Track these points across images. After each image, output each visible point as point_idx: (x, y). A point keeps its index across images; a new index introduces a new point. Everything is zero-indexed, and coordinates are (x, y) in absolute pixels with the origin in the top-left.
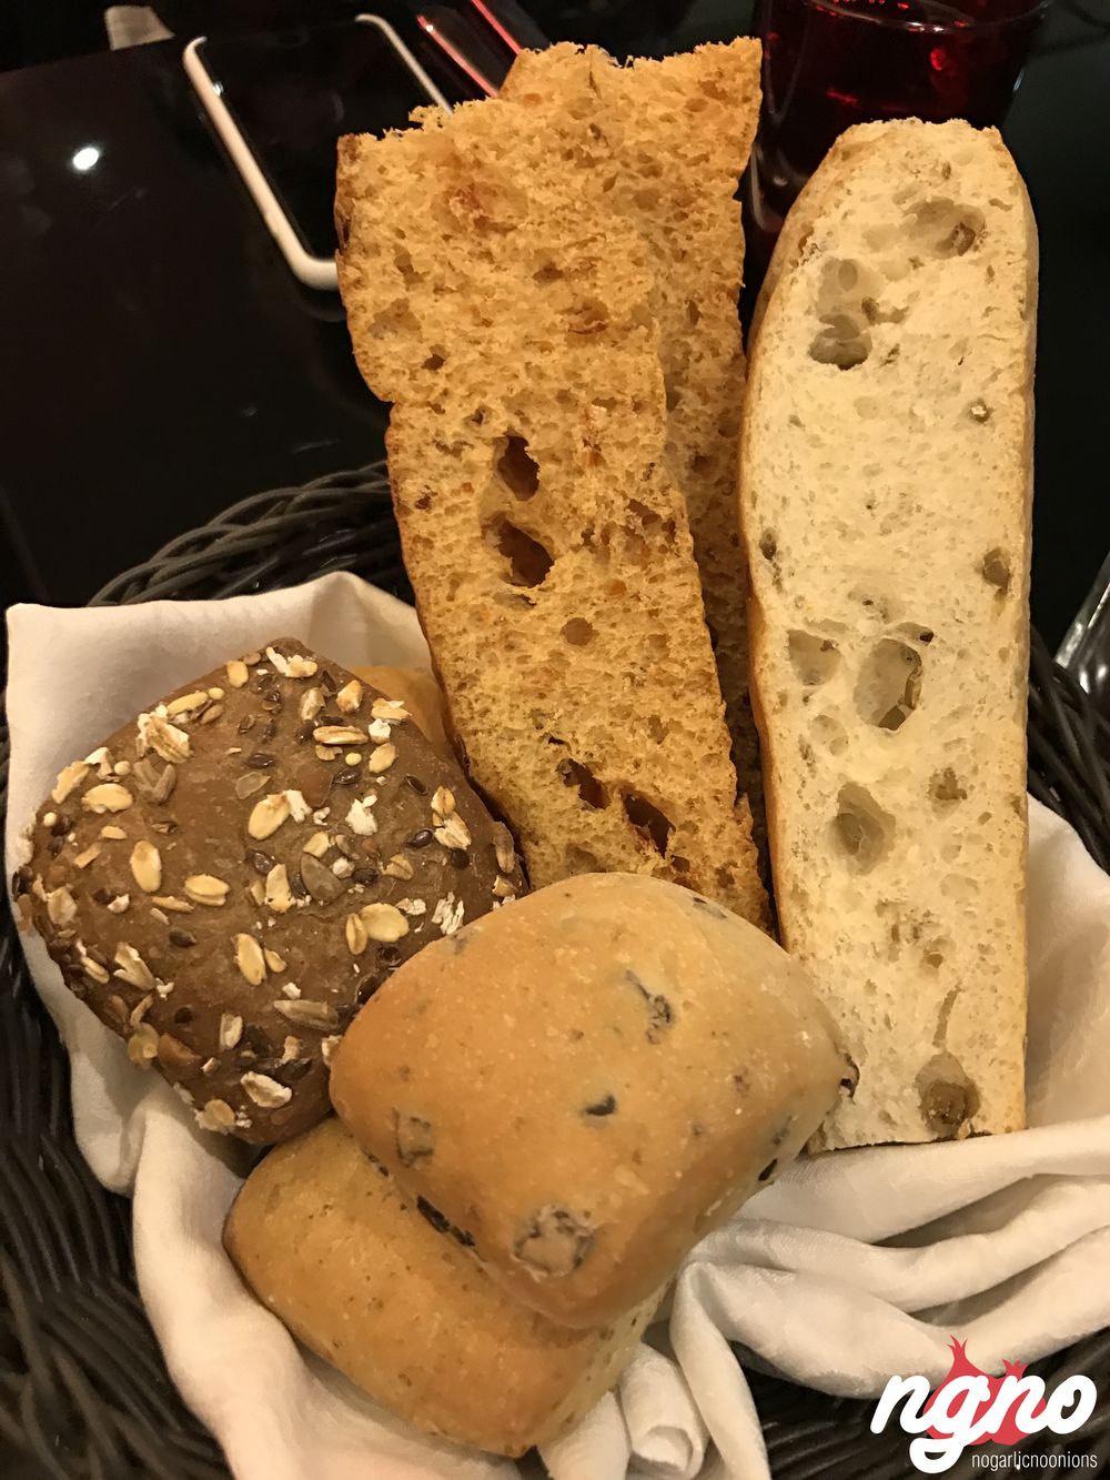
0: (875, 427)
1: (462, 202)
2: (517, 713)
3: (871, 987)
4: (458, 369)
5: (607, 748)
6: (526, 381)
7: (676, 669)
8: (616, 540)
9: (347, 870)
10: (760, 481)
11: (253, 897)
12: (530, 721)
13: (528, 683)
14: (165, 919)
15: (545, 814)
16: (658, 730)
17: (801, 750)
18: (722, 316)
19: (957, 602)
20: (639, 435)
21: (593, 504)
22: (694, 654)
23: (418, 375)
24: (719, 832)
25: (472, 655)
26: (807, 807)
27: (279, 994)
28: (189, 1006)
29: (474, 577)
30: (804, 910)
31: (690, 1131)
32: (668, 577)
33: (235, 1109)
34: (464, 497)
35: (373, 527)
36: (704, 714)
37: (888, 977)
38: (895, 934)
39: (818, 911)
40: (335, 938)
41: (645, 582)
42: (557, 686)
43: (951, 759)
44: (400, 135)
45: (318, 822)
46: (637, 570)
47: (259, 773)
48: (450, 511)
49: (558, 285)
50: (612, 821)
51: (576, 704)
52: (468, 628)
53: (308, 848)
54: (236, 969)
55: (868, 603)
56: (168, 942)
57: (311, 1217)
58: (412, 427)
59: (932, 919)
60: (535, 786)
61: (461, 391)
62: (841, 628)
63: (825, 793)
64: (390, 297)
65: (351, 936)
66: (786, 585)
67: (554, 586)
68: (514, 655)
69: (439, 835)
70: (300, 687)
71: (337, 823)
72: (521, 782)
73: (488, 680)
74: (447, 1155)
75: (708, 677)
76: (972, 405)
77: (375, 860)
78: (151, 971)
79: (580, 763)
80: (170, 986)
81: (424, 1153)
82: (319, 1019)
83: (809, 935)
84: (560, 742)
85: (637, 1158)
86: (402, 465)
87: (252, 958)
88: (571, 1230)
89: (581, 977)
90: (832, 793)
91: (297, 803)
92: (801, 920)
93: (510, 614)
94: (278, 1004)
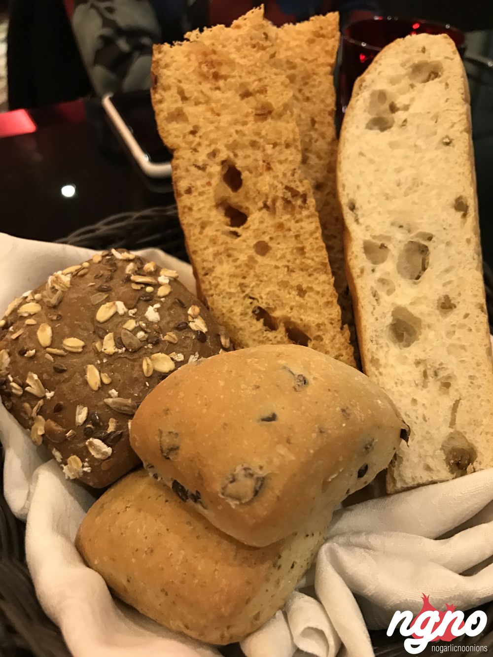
0: (399, 152)
1: (207, 65)
2: (232, 285)
3: (414, 401)
4: (204, 133)
5: (277, 302)
6: (235, 136)
7: (309, 262)
8: (279, 204)
9: (144, 337)
10: (346, 179)
11: (96, 348)
12: (239, 288)
13: (238, 271)
14: (51, 358)
15: (246, 333)
16: (301, 292)
17: (372, 293)
18: (326, 122)
19: (443, 220)
20: (288, 157)
21: (267, 187)
22: (318, 254)
23: (187, 137)
24: (334, 339)
25: (211, 258)
26: (377, 319)
27: (107, 396)
28: (61, 402)
29: (212, 223)
30: (377, 369)
31: (317, 430)
32: (304, 219)
33: (83, 461)
34: (207, 188)
35: (170, 231)
36: (324, 283)
37: (423, 396)
38: (425, 374)
39: (385, 367)
40: (137, 368)
41: (293, 222)
42: (252, 273)
43: (447, 290)
44: (181, 45)
45: (131, 315)
46: (288, 216)
47: (103, 293)
48: (201, 194)
49: (250, 98)
50: (280, 336)
51: (261, 281)
52: (209, 246)
53: (125, 326)
54: (86, 383)
55: (401, 227)
56: (53, 371)
57: (118, 513)
58: (183, 158)
59: (444, 366)
60: (242, 320)
61: (207, 143)
62: (389, 238)
63: (385, 312)
64: (174, 106)
65: (145, 367)
66: (361, 221)
67: (250, 226)
68: (231, 259)
69: (191, 325)
70: (125, 263)
71: (140, 316)
72: (235, 318)
73: (218, 271)
74: (187, 448)
75: (324, 265)
76: (443, 138)
77: (158, 333)
78: (44, 386)
79: (263, 308)
80: (52, 393)
81: (174, 449)
82: (126, 406)
83: (380, 380)
84: (253, 299)
85: (288, 441)
86: (178, 175)
87: (94, 376)
88: (251, 475)
89: (259, 368)
90: (388, 312)
91: (121, 307)
92: (376, 372)
93: (229, 239)
94: (106, 400)
